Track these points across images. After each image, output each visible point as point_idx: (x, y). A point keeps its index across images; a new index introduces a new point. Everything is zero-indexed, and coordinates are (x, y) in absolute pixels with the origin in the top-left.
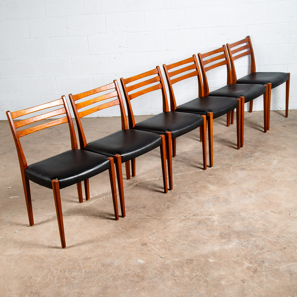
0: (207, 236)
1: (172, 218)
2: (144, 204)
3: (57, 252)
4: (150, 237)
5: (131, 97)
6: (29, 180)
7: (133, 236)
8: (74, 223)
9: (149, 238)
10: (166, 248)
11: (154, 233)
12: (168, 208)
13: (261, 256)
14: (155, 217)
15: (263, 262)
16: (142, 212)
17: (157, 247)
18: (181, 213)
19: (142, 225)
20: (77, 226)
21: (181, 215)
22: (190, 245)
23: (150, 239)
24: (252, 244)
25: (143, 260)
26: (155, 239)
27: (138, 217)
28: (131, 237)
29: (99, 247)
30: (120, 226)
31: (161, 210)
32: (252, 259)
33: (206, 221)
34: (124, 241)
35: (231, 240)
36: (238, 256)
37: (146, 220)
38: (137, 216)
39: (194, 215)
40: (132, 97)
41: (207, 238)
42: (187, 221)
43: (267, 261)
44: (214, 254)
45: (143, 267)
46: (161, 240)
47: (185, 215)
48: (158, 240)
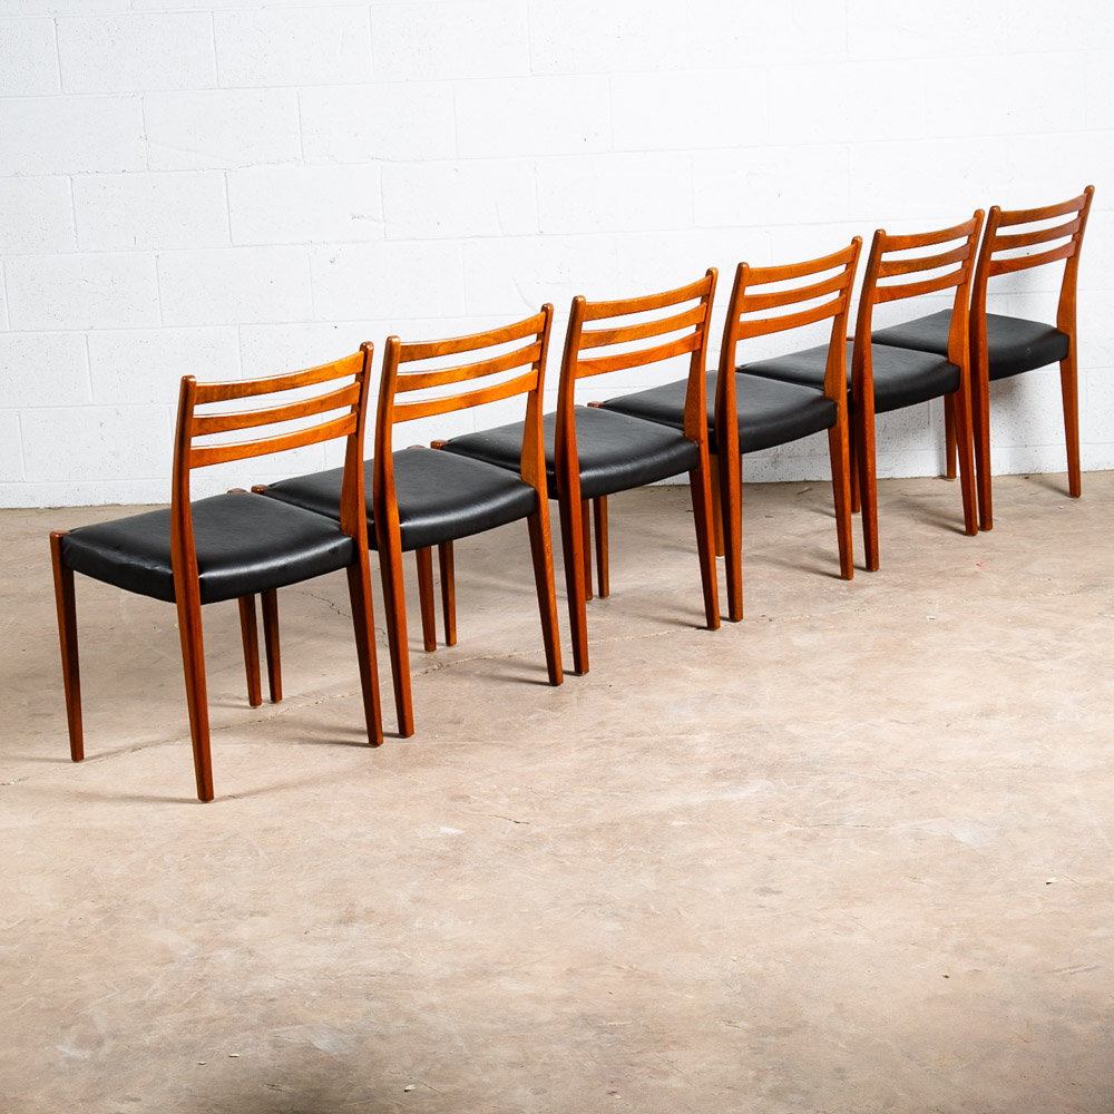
0: (668, 777)
1: (552, 741)
4: (479, 783)
7: (420, 782)
9: (475, 784)
10: (531, 803)
11: (492, 775)
12: (541, 721)
13: (836, 810)
14: (493, 742)
15: (839, 820)
16: (448, 731)
17: (501, 802)
18: (584, 731)
19: (450, 760)
21: (583, 735)
22: (611, 796)
23: (479, 787)
24: (814, 788)
25: (457, 827)
26: (495, 786)
28: (416, 784)
31: (517, 726)
32: (805, 816)
33: (668, 747)
34: (390, 792)
35: (747, 783)
36: (763, 812)
37: (463, 747)
39: (631, 735)
41: (667, 780)
42: (605, 747)
43: (853, 817)
44: (687, 811)
45: (455, 841)
46: (516, 789)
47: (599, 735)
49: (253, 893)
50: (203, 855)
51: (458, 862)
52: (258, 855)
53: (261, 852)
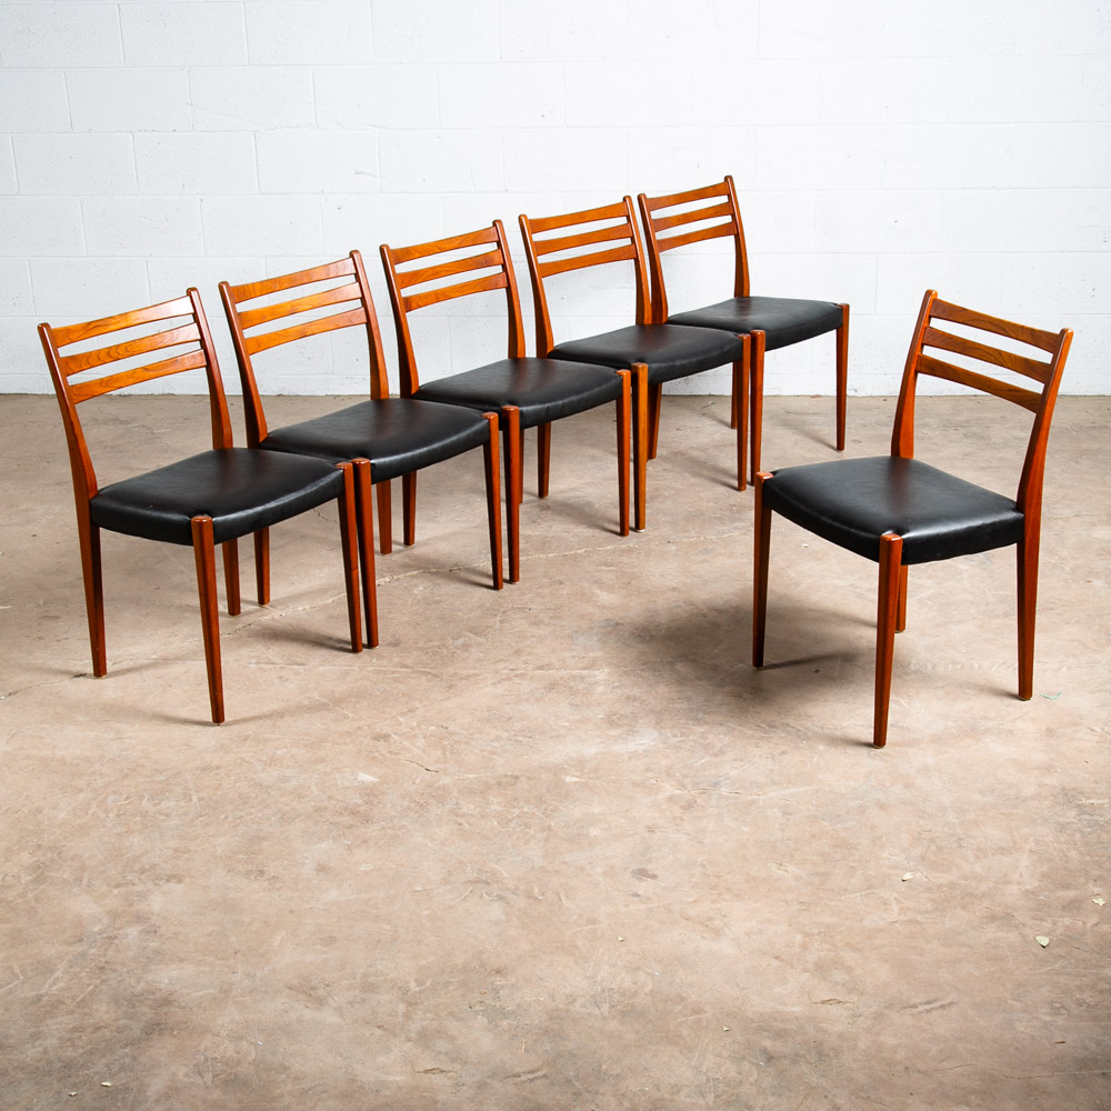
0: (568, 721)
1: (472, 672)
2: (394, 636)
4: (402, 719)
7: (351, 716)
9: (398, 721)
10: (444, 748)
11: (415, 709)
12: (466, 647)
13: (712, 772)
14: (422, 670)
15: (716, 785)
16: (384, 654)
17: (418, 744)
18: (501, 660)
19: (381, 689)
20: (186, 688)
21: (500, 666)
22: (516, 741)
23: (401, 724)
24: (696, 742)
25: (374, 774)
26: (415, 724)
27: (370, 669)
28: (346, 717)
29: (246, 740)
30: (315, 689)
31: (445, 651)
32: (686, 776)
33: (572, 684)
34: (322, 727)
35: (637, 732)
36: (648, 770)
37: (396, 675)
38: (372, 666)
39: (541, 668)
41: (567, 724)
42: (517, 680)
43: (728, 782)
44: (580, 764)
45: (370, 793)
46: (433, 728)
47: (513, 667)
48: (424, 727)
49: (176, 850)
50: (142, 798)
51: (367, 819)
52: (191, 800)
53: (195, 798)
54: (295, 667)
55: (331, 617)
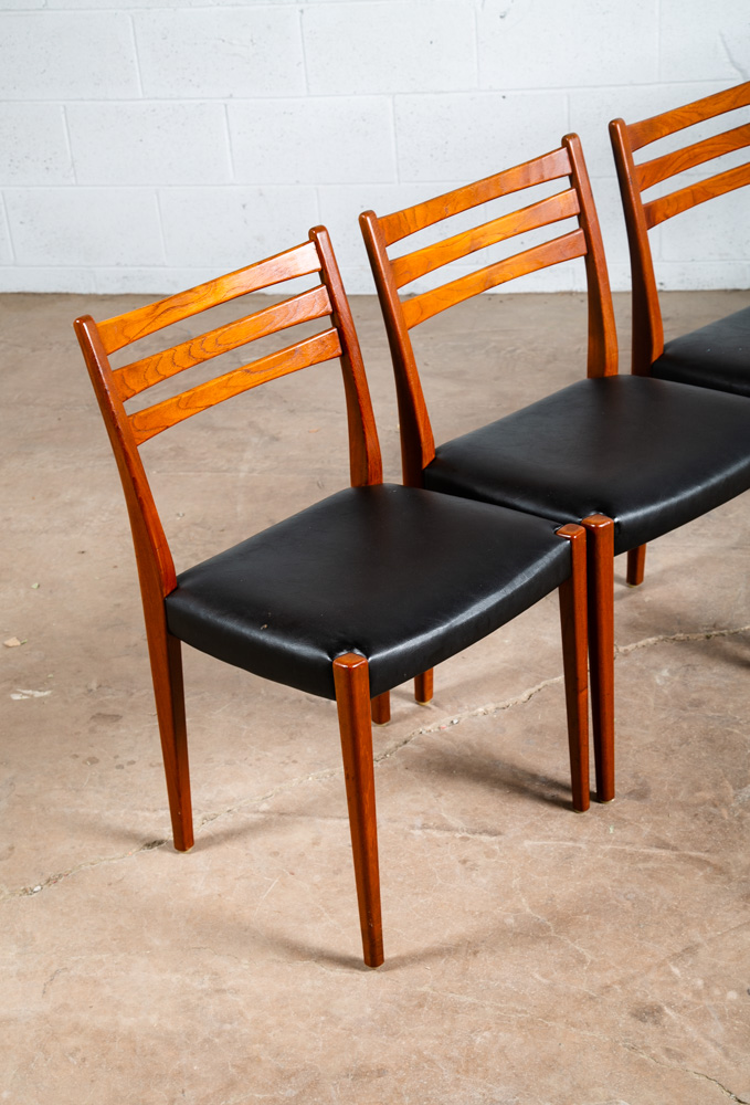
2: (635, 776)
3: (224, 1022)
4: (676, 971)
5: (654, 215)
6: (182, 643)
7: (589, 957)
8: (302, 855)
9: (670, 973)
11: (692, 950)
14: (694, 854)
16: (627, 817)
17: (712, 1034)
19: (632, 896)
20: (317, 878)
23: (675, 983)
26: (700, 983)
27: (608, 847)
28: (581, 961)
29: (421, 1006)
30: (522, 890)
31: (725, 813)
34: (544, 981)
37: (650, 865)
38: (608, 841)
40: (659, 215)
46: (732, 994)
48: (717, 992)
54: (485, 838)
55: (529, 730)
